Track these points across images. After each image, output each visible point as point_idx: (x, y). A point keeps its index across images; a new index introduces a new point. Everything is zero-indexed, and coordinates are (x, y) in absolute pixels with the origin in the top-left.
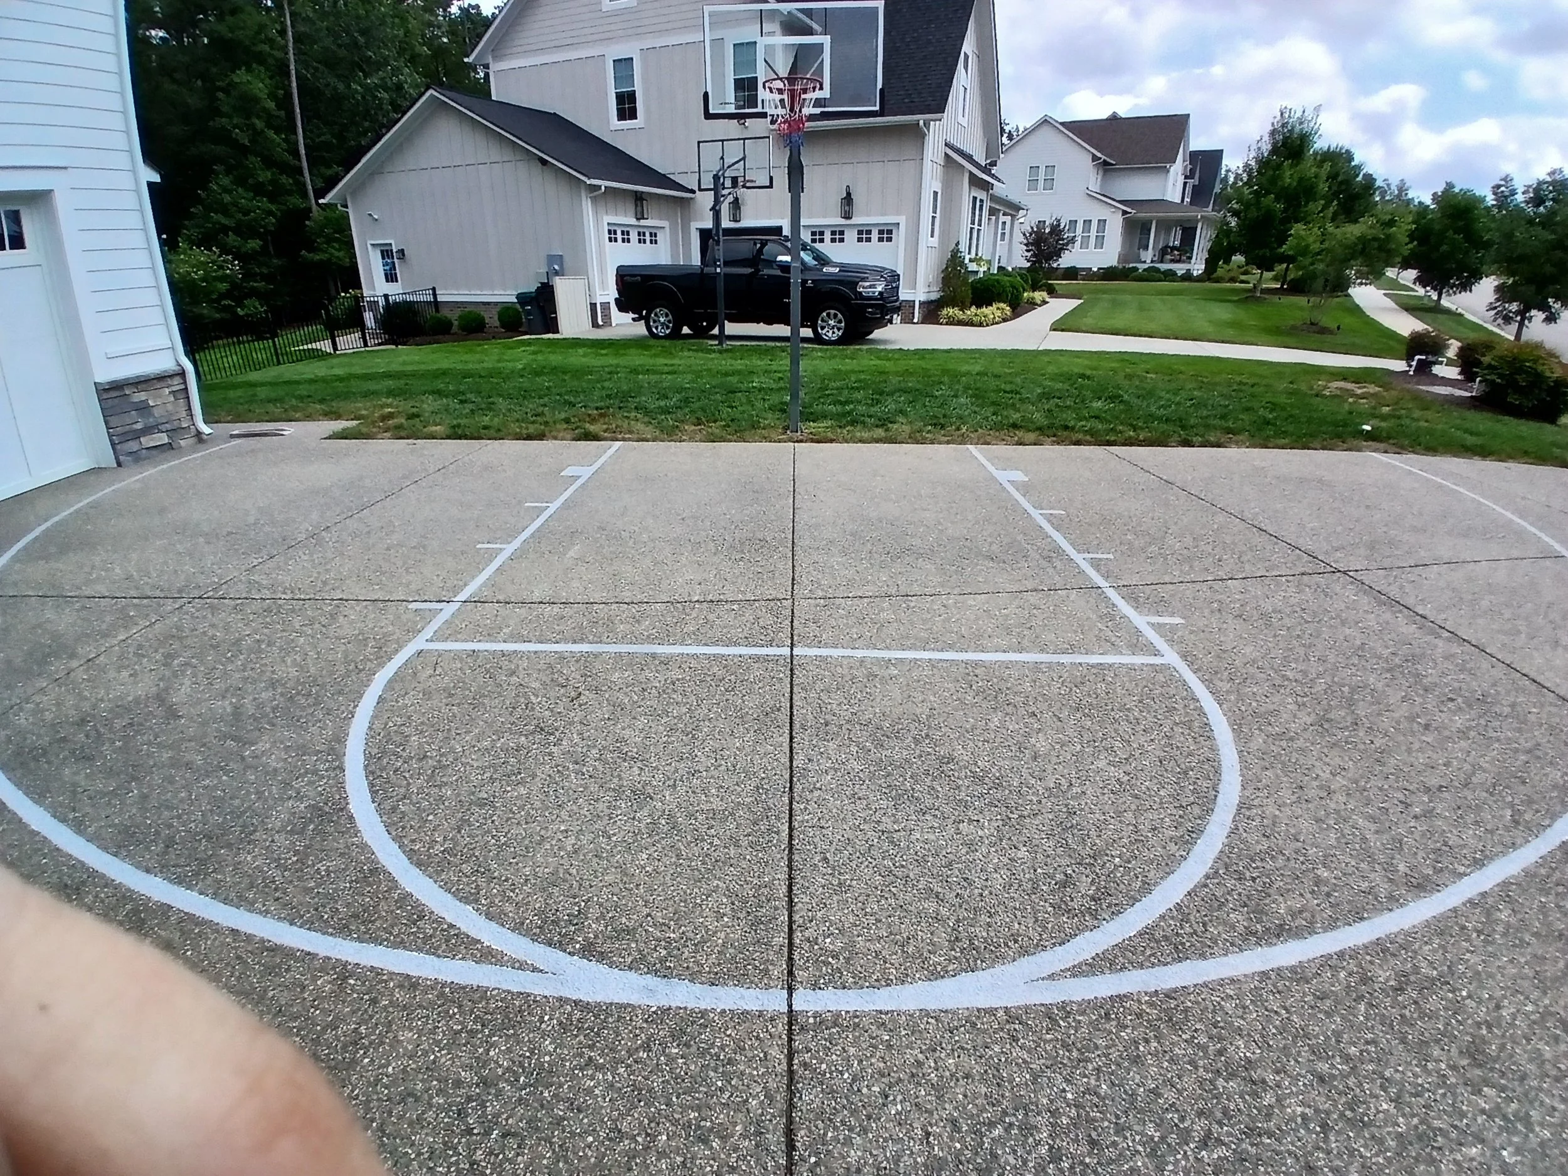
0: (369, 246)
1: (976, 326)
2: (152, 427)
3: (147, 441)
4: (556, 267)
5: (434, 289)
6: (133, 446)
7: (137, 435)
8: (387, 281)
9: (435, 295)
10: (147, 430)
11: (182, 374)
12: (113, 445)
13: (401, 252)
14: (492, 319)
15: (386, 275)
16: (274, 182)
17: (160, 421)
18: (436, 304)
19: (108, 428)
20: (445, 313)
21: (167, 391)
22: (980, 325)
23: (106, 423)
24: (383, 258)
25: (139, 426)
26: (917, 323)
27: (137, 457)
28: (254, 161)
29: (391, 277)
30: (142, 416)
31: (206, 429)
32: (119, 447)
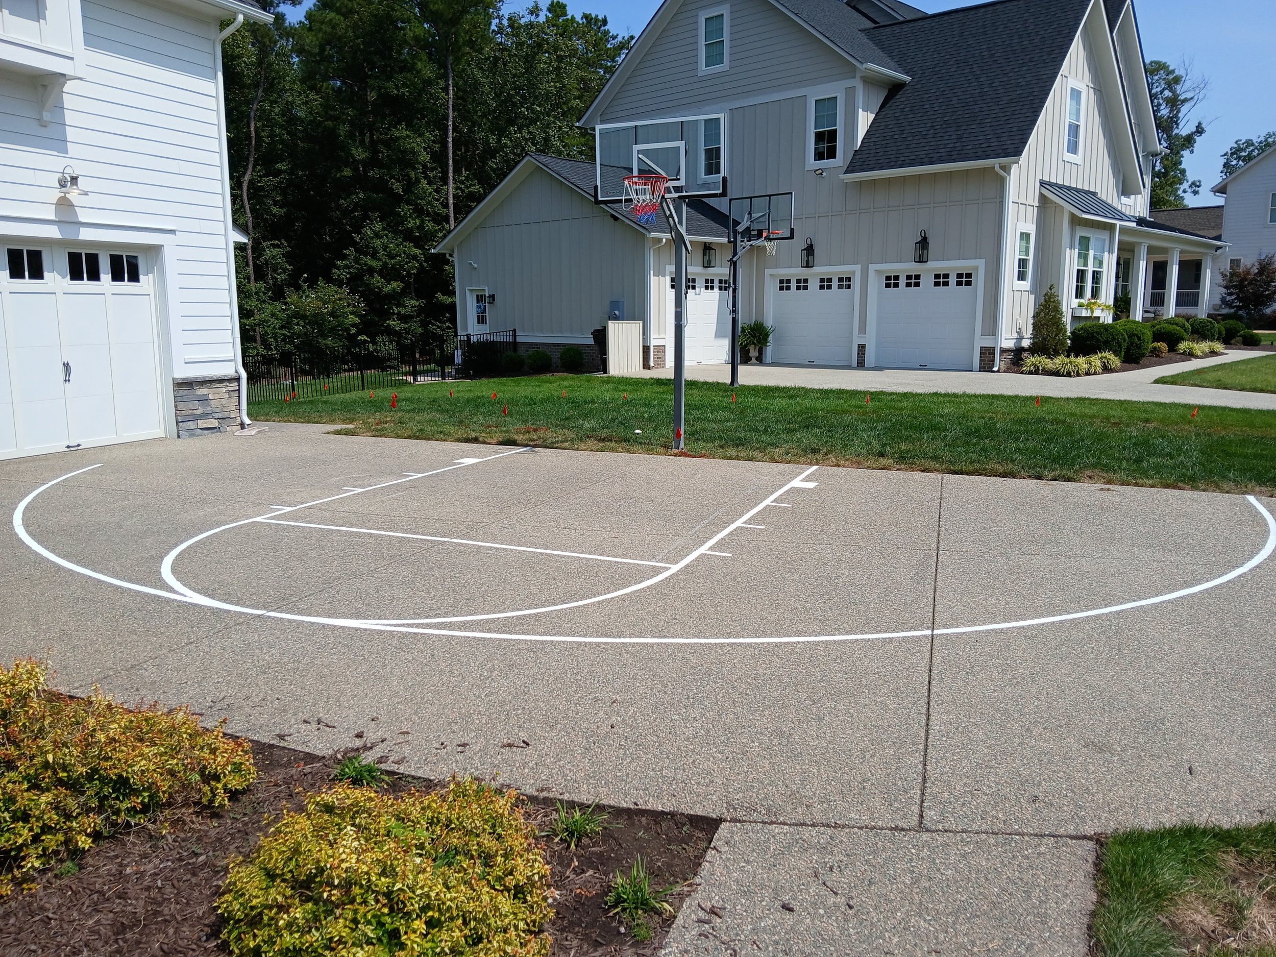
0: (468, 292)
1: (1063, 376)
2: (208, 414)
3: (202, 423)
4: (617, 312)
5: (515, 330)
6: (191, 425)
7: (196, 418)
8: (479, 323)
9: (515, 336)
10: (204, 416)
11: (238, 379)
12: (177, 422)
13: (492, 297)
14: (555, 358)
15: (478, 317)
16: (421, 227)
17: (215, 410)
18: (515, 345)
19: (176, 410)
20: (522, 352)
21: (224, 390)
22: (1069, 375)
23: (176, 406)
24: (478, 302)
25: (199, 412)
26: (998, 371)
27: (191, 433)
28: (405, 209)
29: (481, 320)
30: (202, 405)
31: (247, 421)
32: (181, 424)
